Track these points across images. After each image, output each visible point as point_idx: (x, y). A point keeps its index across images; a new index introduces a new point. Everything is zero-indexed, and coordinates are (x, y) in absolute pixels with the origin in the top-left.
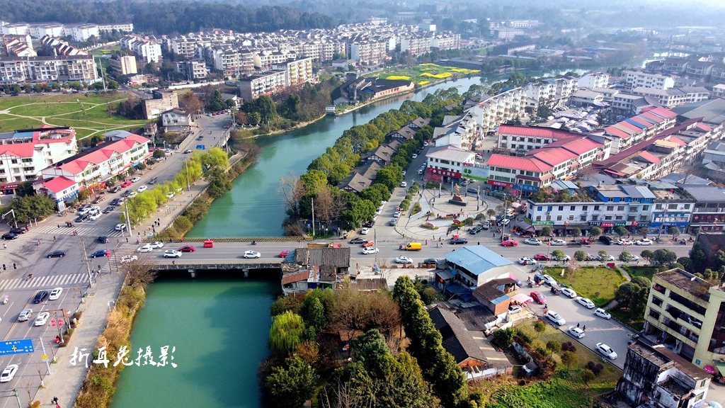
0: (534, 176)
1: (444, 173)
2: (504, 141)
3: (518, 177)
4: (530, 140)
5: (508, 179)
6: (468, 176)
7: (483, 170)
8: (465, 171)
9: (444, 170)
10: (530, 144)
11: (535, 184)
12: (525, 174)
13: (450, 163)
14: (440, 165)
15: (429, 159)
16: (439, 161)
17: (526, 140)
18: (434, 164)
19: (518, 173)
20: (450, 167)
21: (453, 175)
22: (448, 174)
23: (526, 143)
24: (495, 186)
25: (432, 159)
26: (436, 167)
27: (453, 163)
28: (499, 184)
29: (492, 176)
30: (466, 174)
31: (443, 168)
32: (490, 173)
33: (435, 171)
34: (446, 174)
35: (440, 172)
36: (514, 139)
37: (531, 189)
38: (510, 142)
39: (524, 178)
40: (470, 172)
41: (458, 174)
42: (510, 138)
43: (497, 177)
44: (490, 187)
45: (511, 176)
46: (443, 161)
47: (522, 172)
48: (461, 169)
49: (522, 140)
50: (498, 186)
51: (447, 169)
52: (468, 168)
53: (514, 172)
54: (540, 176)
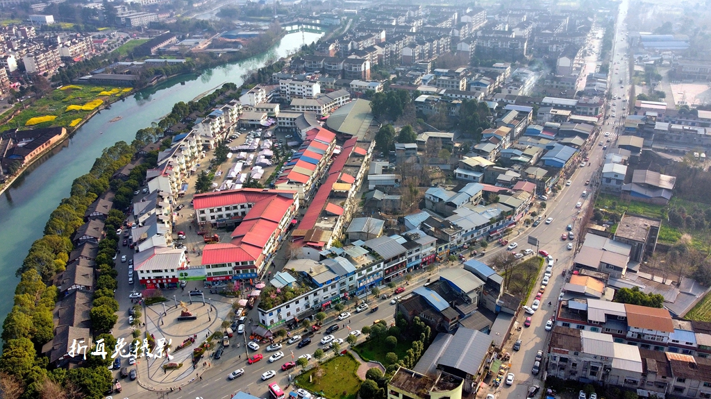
0: (249, 264)
1: (159, 281)
2: (203, 215)
3: (235, 268)
4: (227, 209)
5: (226, 272)
6: (185, 279)
7: (199, 270)
8: (182, 275)
9: (157, 278)
10: (228, 212)
11: (252, 271)
12: (240, 264)
13: (164, 271)
14: (153, 275)
15: (139, 272)
16: (151, 272)
17: (223, 209)
18: (146, 276)
19: (234, 265)
20: (164, 275)
21: (169, 281)
22: (164, 281)
23: (224, 212)
24: (214, 281)
25: (142, 272)
26: (149, 278)
27: (166, 271)
28: (218, 279)
29: (209, 274)
30: (183, 277)
31: (157, 277)
32: (207, 271)
33: (148, 282)
34: (162, 281)
35: (154, 282)
36: (212, 211)
37: (249, 276)
38: (208, 214)
39: (241, 268)
40: (186, 274)
41: (174, 279)
42: (207, 211)
43: (215, 273)
44: (211, 283)
45: (228, 269)
46: (154, 271)
47: (237, 263)
48: (176, 274)
49: (220, 210)
50: (218, 281)
51: (161, 277)
52: (183, 272)
53: (230, 265)
54: (255, 263)
